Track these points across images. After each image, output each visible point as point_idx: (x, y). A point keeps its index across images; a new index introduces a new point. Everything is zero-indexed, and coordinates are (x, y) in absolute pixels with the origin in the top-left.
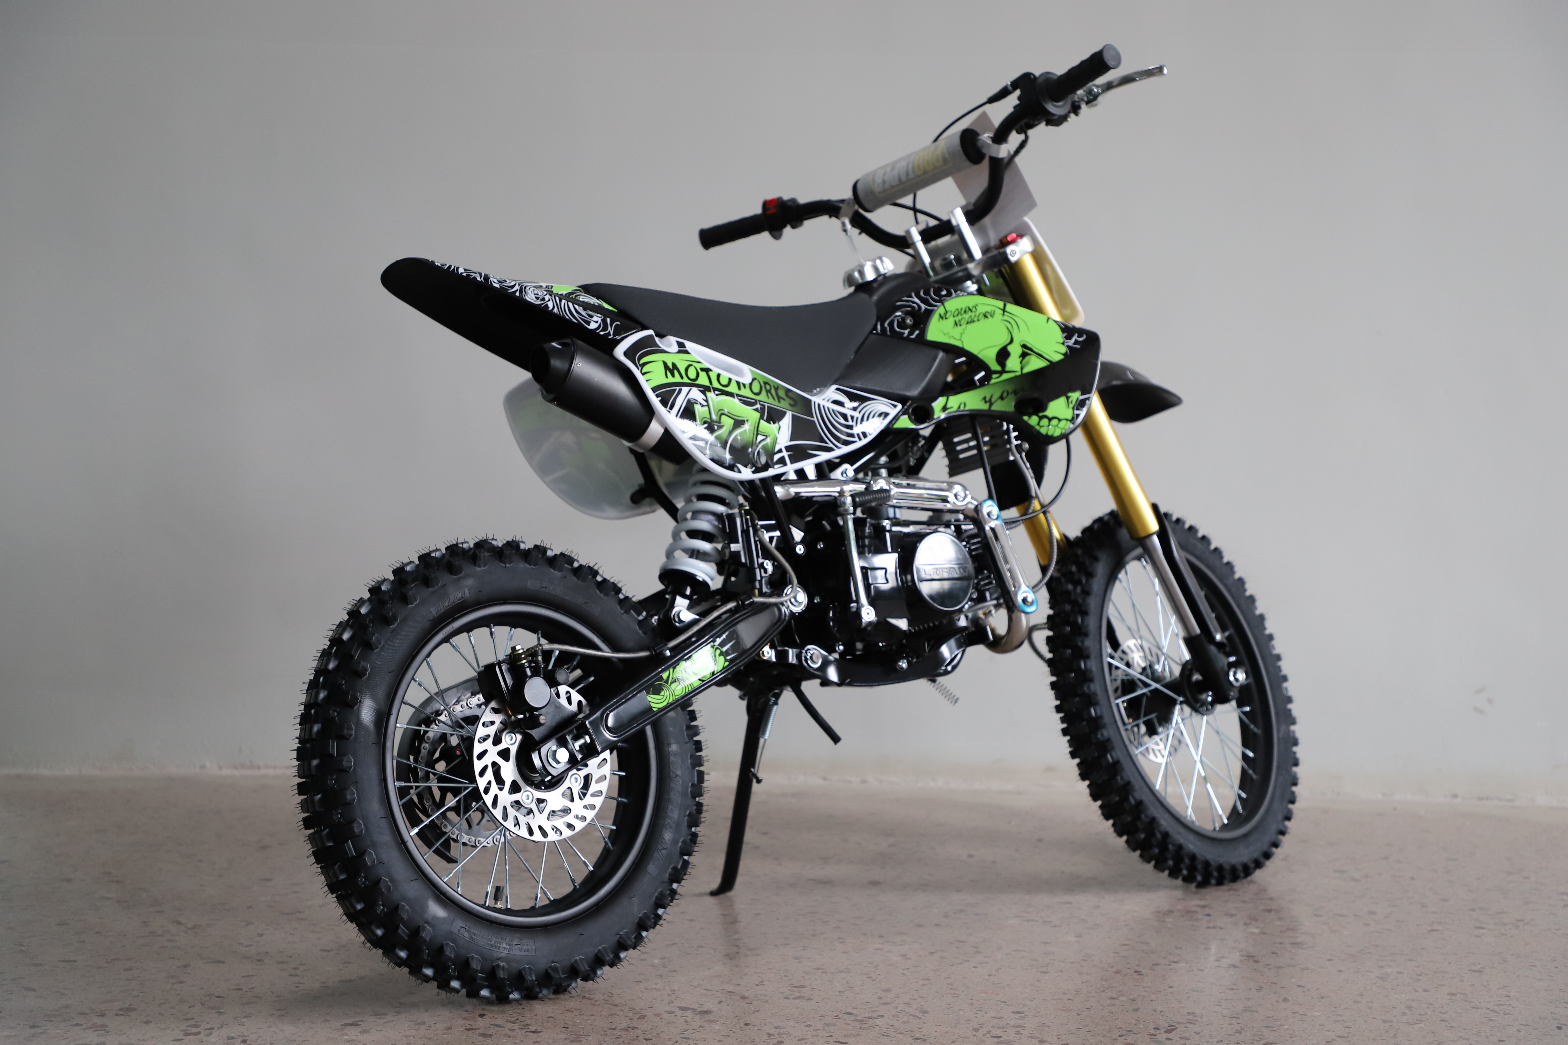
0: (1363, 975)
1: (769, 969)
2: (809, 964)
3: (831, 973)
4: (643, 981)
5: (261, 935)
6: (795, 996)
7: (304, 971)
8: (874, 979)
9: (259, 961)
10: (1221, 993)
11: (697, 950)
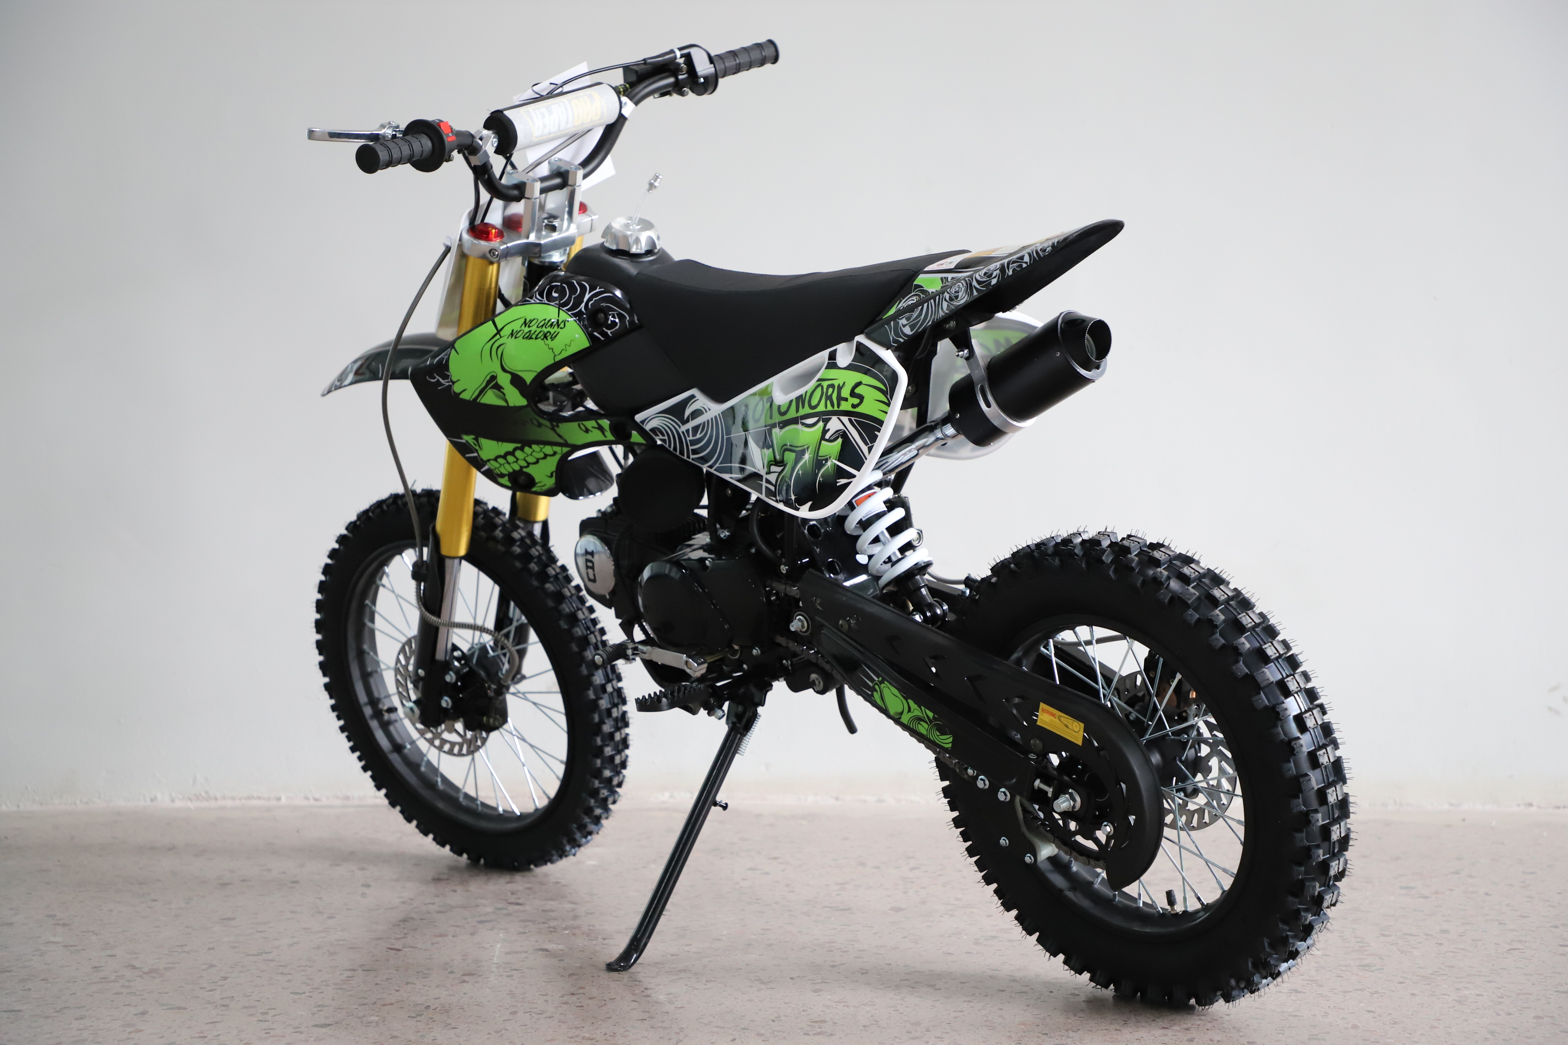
0: (1439, 999)
1: (785, 1003)
2: (829, 997)
3: (854, 1007)
4: (648, 1019)
5: (225, 978)
6: (816, 1032)
7: (275, 1016)
8: (901, 1011)
9: (224, 1006)
10: (1283, 1020)
11: (706, 985)
